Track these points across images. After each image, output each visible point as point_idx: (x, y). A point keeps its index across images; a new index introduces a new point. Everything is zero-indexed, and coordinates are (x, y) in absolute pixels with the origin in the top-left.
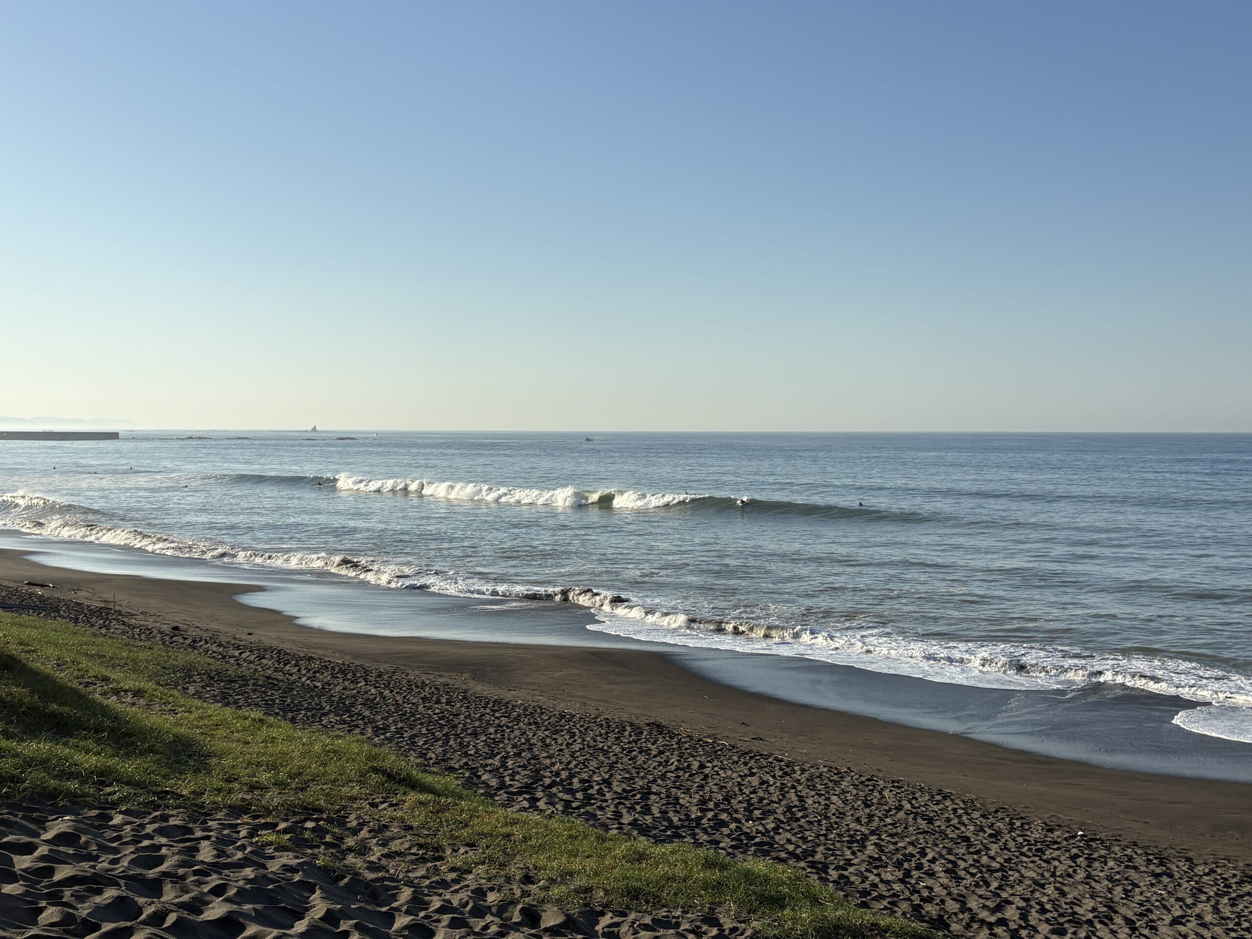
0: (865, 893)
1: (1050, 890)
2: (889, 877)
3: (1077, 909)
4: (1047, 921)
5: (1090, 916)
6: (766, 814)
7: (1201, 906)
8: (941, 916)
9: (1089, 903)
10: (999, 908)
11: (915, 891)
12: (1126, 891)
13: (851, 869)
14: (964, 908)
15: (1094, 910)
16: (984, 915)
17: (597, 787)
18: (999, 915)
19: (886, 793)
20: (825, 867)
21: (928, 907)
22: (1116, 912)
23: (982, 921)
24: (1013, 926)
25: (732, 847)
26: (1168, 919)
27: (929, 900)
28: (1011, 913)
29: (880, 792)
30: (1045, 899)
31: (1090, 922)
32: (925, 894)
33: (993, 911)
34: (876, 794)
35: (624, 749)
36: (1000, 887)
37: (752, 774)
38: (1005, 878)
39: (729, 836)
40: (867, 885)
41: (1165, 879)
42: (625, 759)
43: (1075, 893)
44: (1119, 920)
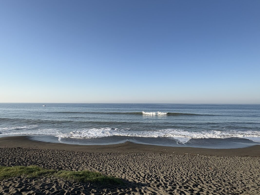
0: (51, 166)
1: (77, 161)
2: (54, 163)
3: (80, 162)
4: (76, 165)
5: (81, 163)
6: (36, 158)
7: (94, 159)
8: (61, 167)
9: (81, 161)
10: (70, 164)
11: (58, 165)
12: (86, 159)
13: (49, 164)
14: (65, 165)
15: (82, 162)
16: (67, 166)
17: (5, 159)
18: (69, 165)
19: (56, 152)
20: (45, 164)
21: (60, 166)
22: (84, 162)
23: (67, 167)
24: (71, 166)
25: (30, 164)
26: (90, 161)
27: (60, 165)
28: (71, 165)
29: (55, 152)
30: (76, 162)
31: (81, 164)
32: (59, 165)
33: (68, 165)
34: (54, 152)
35: (12, 152)
36: (70, 162)
37: (35, 152)
38: (71, 160)
39: (29, 163)
40: (51, 165)
41: (91, 156)
42: (12, 154)
43: (80, 160)
44: (85, 163)
